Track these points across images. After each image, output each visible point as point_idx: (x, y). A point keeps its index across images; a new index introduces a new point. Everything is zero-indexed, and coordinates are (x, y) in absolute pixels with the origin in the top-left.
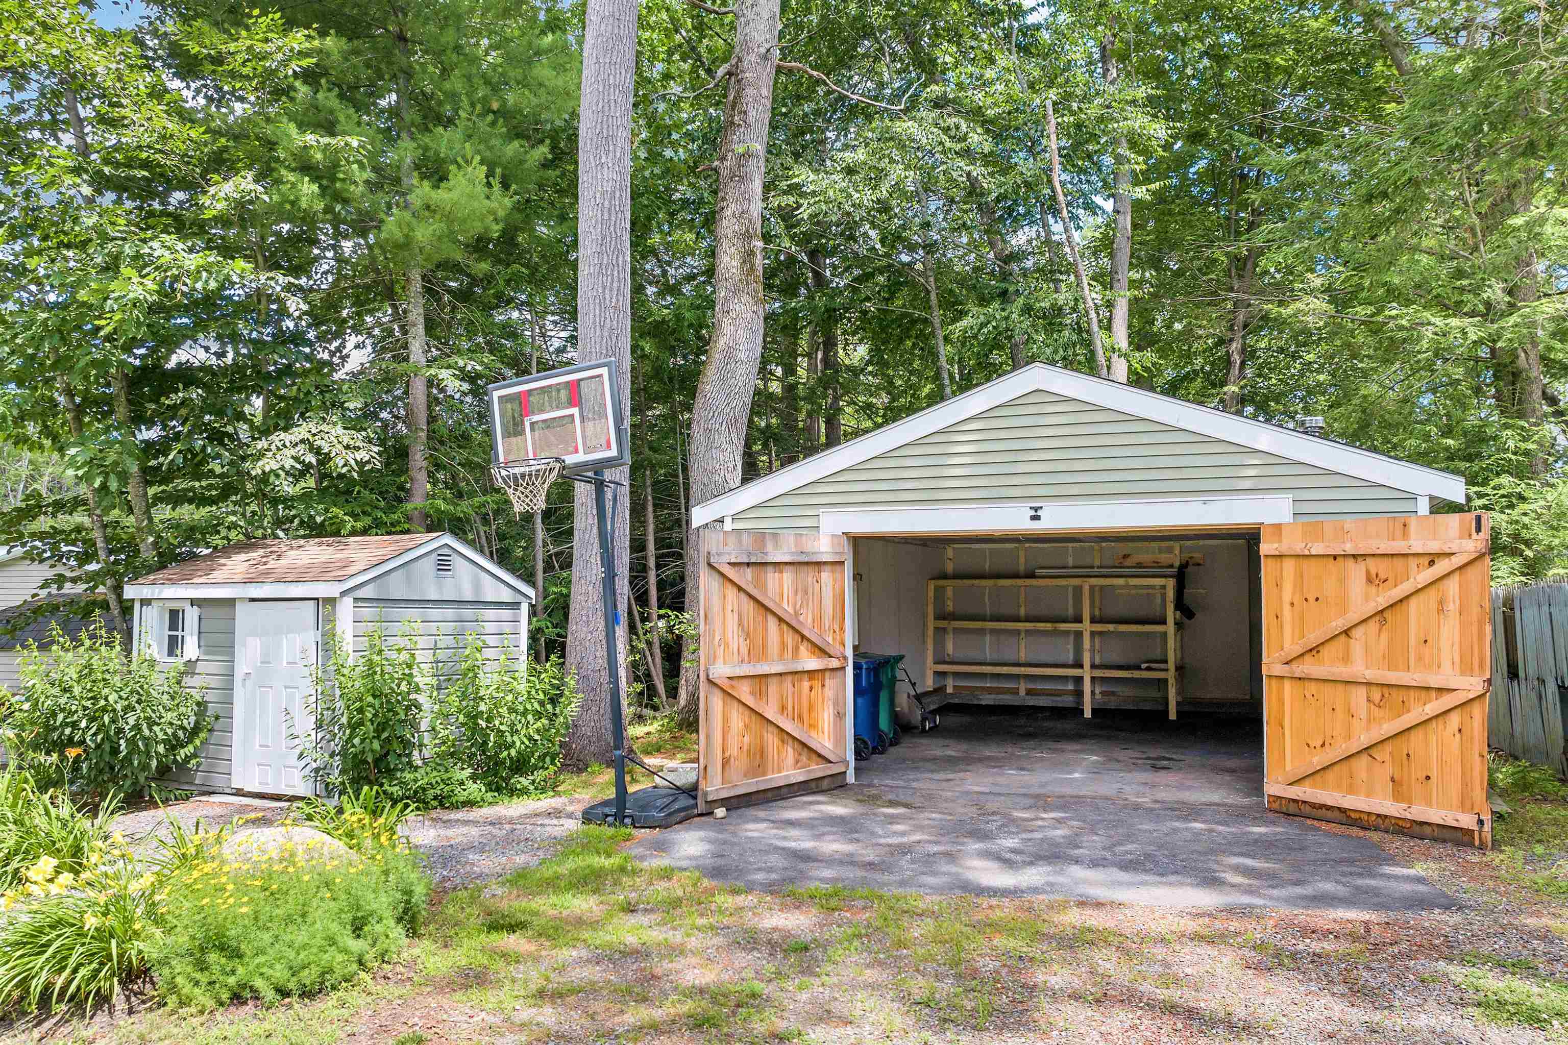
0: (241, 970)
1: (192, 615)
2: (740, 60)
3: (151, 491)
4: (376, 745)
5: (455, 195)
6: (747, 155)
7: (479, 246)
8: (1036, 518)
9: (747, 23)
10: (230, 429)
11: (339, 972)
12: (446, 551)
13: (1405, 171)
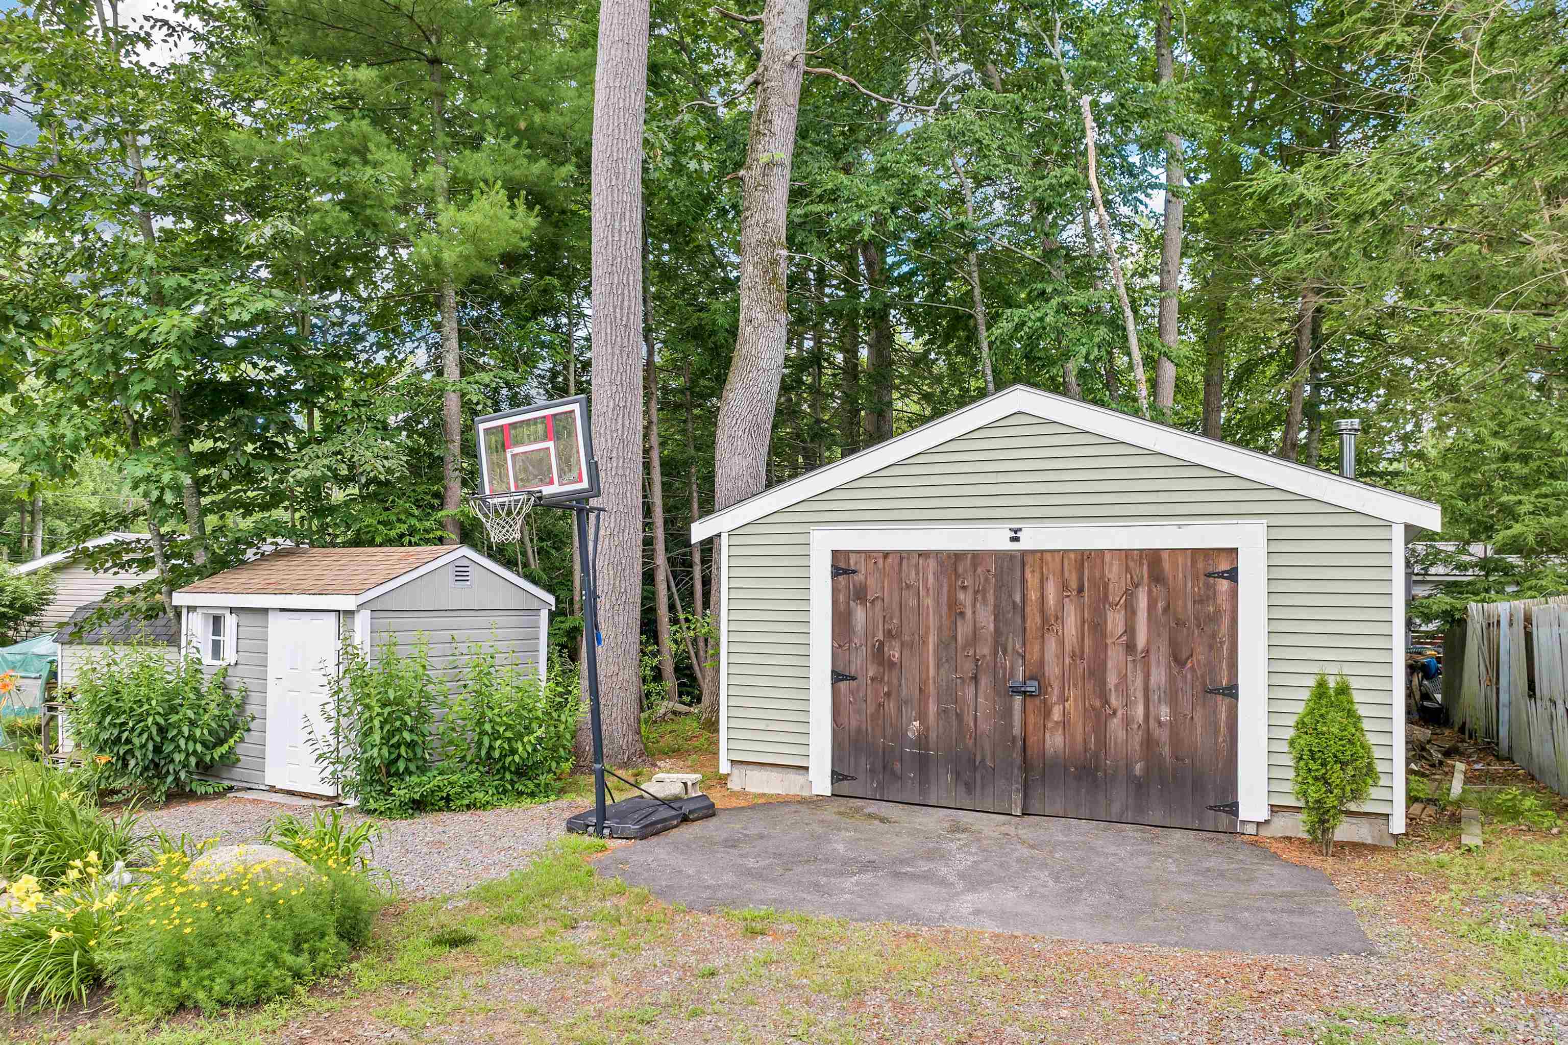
0: (184, 983)
1: (230, 621)
2: (766, 69)
3: (205, 501)
4: (385, 751)
5: (478, 218)
6: (770, 165)
7: (512, 260)
8: (1015, 539)
9: (774, 32)
10: (280, 440)
11: (275, 985)
12: (465, 562)
13: (1378, 194)
